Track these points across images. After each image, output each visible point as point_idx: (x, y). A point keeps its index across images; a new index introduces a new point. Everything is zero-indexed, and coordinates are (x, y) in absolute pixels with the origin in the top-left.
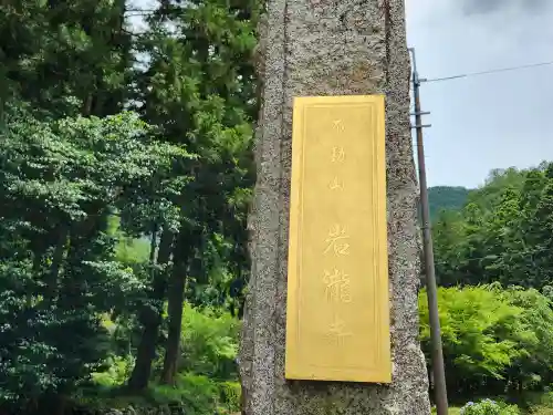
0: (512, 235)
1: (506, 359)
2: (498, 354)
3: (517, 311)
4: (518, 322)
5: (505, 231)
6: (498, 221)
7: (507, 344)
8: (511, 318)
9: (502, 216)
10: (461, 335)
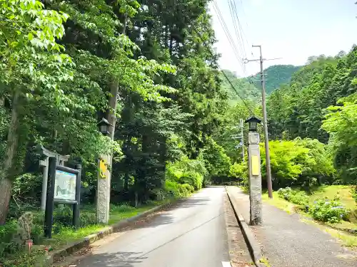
0: (315, 104)
1: (300, 172)
2: (295, 170)
3: (307, 151)
4: (307, 155)
5: (312, 101)
6: (308, 95)
7: (299, 166)
8: (303, 154)
9: (311, 92)
10: (280, 163)
